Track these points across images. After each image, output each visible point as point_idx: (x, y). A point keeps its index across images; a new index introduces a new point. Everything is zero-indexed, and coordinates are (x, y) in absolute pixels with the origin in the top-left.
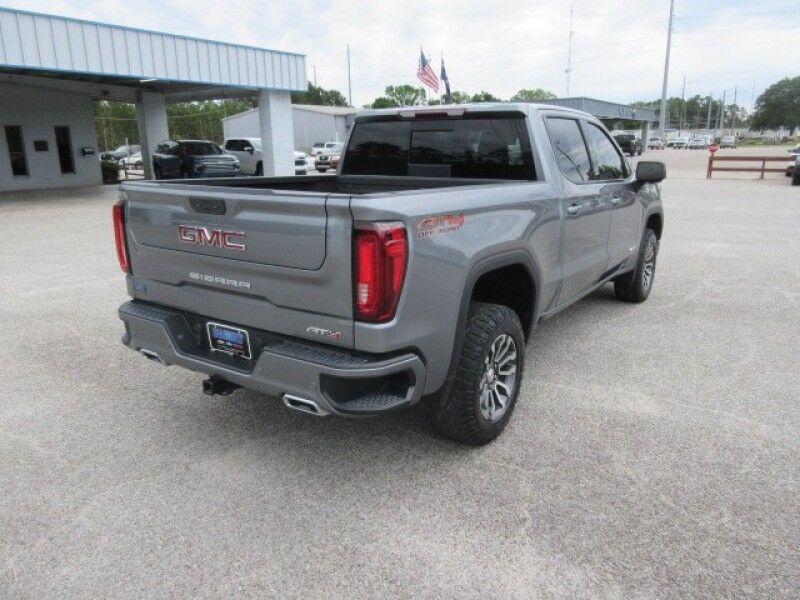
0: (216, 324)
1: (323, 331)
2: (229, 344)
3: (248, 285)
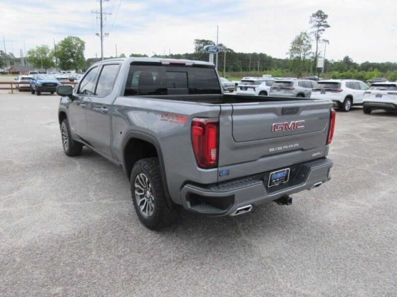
0: (274, 172)
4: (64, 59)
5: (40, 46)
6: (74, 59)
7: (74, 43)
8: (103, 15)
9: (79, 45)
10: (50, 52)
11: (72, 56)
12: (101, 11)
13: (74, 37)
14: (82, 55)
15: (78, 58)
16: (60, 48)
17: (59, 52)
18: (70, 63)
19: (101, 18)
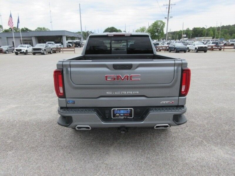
0: (116, 109)
1: (167, 102)
2: (121, 115)
3: (138, 92)
4: (152, 33)
5: (142, 27)
6: (158, 33)
7: (159, 24)
8: (170, 6)
9: (162, 25)
10: (146, 30)
11: (157, 32)
12: (169, 4)
13: (159, 21)
14: (163, 30)
15: (160, 32)
16: (151, 27)
17: (151, 30)
18: (156, 35)
19: (169, 8)
